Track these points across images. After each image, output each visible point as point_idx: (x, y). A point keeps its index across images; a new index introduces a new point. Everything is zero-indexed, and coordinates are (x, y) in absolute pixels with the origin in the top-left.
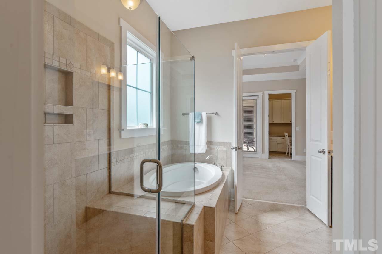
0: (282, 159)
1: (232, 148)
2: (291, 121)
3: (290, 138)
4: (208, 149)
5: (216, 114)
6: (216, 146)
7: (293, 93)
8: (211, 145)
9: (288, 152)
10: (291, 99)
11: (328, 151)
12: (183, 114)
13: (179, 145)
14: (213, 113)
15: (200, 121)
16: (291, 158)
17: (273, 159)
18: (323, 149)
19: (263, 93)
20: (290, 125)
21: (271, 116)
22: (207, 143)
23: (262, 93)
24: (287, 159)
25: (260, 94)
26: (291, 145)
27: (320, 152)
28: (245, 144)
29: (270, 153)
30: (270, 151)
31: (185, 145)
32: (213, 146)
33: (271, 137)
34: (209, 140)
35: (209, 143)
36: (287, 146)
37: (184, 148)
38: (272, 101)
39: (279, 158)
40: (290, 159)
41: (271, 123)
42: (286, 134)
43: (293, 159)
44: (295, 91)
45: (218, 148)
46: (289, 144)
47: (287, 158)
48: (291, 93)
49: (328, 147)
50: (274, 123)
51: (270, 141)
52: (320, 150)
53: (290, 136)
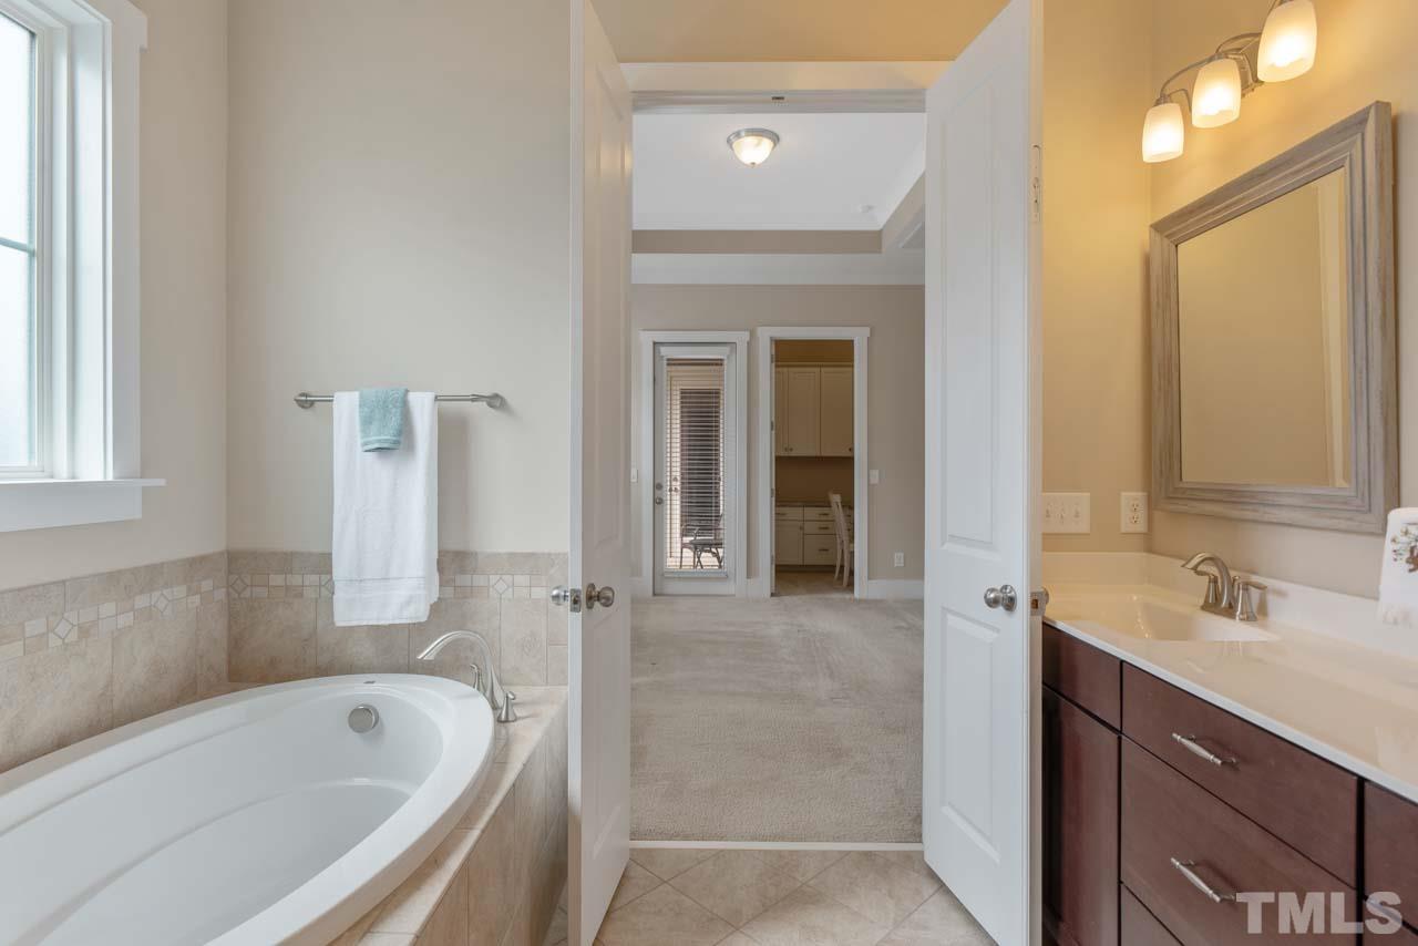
0: (820, 596)
1: (557, 597)
2: (852, 450)
3: (848, 512)
4: (449, 591)
5: (496, 401)
6: (493, 579)
7: (859, 337)
8: (463, 571)
9: (842, 567)
10: (853, 366)
11: (1033, 594)
12: (306, 402)
13: (277, 580)
14: (476, 398)
15: (397, 442)
16: (852, 591)
17: (787, 599)
18: (1005, 587)
19: (753, 334)
20: (848, 462)
21: (780, 426)
22: (439, 562)
23: (747, 333)
24: (836, 596)
25: (741, 338)
26: (852, 539)
27: (993, 603)
28: (687, 540)
29: (777, 571)
30: (777, 566)
31: (312, 579)
32: (479, 580)
33: (782, 510)
34: (453, 546)
35: (453, 563)
36: (839, 541)
37: (310, 593)
38: (785, 370)
39: (810, 591)
40: (848, 596)
41: (782, 454)
42: (836, 498)
43: (857, 594)
44: (866, 331)
45: (501, 586)
46: (846, 538)
47: (837, 590)
48: (852, 341)
49: (1033, 575)
50: (793, 454)
51: (777, 526)
52: (992, 590)
53: (849, 505)
